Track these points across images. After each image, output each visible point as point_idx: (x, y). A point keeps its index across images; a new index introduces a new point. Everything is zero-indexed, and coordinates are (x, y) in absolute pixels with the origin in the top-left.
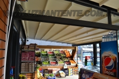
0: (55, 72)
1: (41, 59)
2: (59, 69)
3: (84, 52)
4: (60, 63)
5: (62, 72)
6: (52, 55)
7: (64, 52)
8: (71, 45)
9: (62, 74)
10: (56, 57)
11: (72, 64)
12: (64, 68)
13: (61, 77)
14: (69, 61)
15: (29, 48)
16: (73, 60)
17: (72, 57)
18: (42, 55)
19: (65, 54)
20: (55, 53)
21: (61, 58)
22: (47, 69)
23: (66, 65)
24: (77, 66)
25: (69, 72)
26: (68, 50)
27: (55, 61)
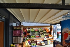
0: (38, 42)
1: (30, 34)
2: (41, 40)
3: (58, 29)
4: (42, 36)
5: (43, 42)
6: (37, 32)
7: (45, 29)
8: (49, 25)
9: (43, 43)
10: (40, 33)
11: (50, 37)
12: (45, 39)
13: (42, 45)
14: (48, 35)
15: (17, 28)
16: (50, 34)
17: (50, 33)
18: (31, 32)
19: (46, 31)
20: (40, 30)
21: (43, 34)
22: (34, 41)
23: (46, 38)
24: (53, 38)
25: (48, 42)
26: (48, 28)
27: (39, 36)
